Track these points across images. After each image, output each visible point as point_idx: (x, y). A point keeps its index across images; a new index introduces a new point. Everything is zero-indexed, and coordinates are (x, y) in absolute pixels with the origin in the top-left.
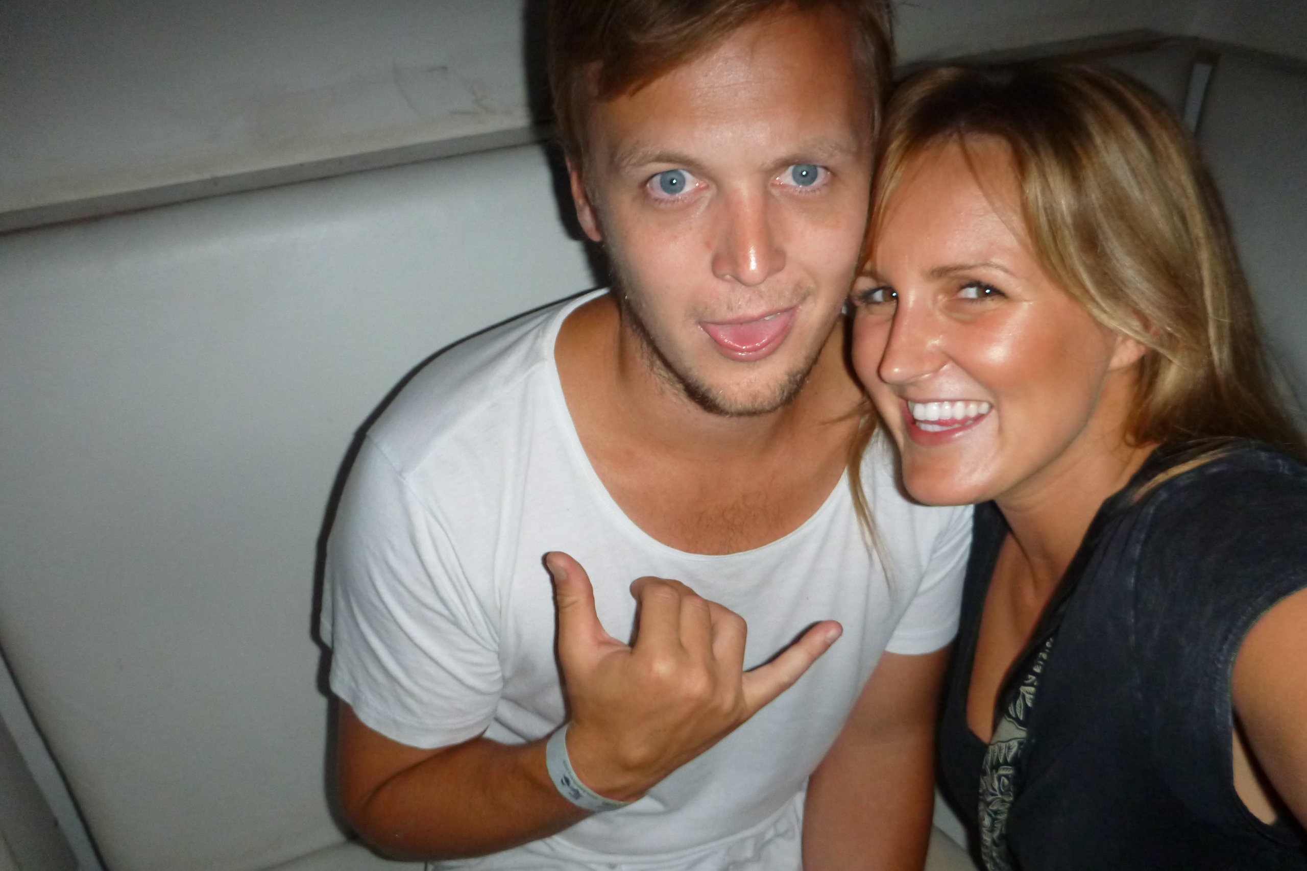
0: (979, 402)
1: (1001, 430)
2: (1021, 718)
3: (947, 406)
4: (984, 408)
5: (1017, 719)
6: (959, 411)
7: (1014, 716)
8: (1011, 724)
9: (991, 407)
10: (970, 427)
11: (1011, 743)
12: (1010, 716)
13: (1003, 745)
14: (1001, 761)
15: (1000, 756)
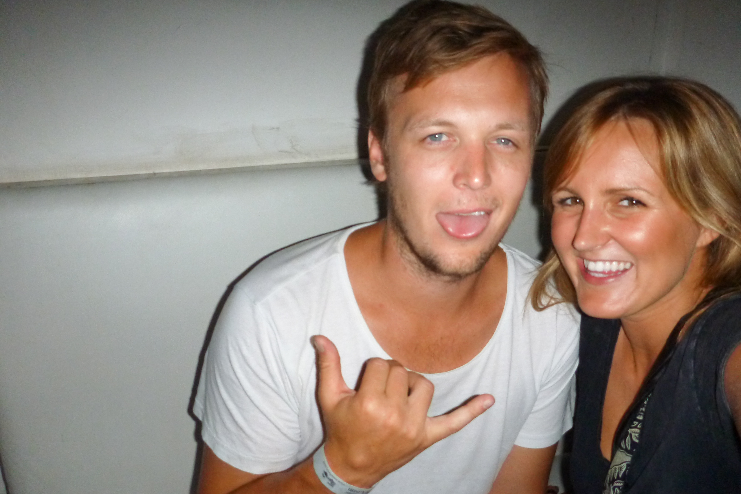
0: (625, 262)
1: (637, 277)
2: (629, 448)
3: (608, 264)
4: (628, 266)
5: (626, 450)
6: (615, 267)
7: (624, 448)
8: (623, 453)
9: (632, 265)
10: (620, 275)
11: (622, 465)
12: (622, 448)
13: (617, 467)
14: (616, 477)
15: (615, 474)
